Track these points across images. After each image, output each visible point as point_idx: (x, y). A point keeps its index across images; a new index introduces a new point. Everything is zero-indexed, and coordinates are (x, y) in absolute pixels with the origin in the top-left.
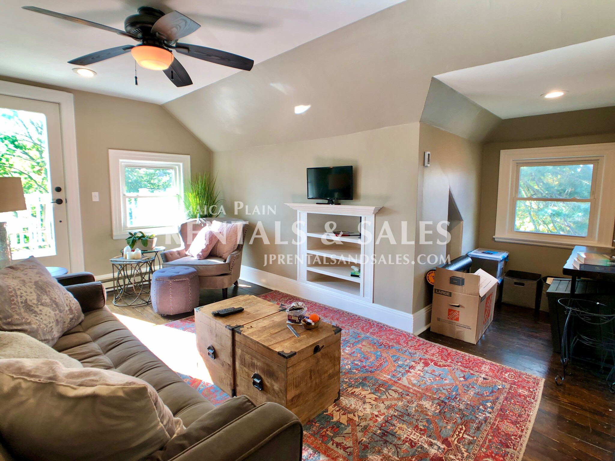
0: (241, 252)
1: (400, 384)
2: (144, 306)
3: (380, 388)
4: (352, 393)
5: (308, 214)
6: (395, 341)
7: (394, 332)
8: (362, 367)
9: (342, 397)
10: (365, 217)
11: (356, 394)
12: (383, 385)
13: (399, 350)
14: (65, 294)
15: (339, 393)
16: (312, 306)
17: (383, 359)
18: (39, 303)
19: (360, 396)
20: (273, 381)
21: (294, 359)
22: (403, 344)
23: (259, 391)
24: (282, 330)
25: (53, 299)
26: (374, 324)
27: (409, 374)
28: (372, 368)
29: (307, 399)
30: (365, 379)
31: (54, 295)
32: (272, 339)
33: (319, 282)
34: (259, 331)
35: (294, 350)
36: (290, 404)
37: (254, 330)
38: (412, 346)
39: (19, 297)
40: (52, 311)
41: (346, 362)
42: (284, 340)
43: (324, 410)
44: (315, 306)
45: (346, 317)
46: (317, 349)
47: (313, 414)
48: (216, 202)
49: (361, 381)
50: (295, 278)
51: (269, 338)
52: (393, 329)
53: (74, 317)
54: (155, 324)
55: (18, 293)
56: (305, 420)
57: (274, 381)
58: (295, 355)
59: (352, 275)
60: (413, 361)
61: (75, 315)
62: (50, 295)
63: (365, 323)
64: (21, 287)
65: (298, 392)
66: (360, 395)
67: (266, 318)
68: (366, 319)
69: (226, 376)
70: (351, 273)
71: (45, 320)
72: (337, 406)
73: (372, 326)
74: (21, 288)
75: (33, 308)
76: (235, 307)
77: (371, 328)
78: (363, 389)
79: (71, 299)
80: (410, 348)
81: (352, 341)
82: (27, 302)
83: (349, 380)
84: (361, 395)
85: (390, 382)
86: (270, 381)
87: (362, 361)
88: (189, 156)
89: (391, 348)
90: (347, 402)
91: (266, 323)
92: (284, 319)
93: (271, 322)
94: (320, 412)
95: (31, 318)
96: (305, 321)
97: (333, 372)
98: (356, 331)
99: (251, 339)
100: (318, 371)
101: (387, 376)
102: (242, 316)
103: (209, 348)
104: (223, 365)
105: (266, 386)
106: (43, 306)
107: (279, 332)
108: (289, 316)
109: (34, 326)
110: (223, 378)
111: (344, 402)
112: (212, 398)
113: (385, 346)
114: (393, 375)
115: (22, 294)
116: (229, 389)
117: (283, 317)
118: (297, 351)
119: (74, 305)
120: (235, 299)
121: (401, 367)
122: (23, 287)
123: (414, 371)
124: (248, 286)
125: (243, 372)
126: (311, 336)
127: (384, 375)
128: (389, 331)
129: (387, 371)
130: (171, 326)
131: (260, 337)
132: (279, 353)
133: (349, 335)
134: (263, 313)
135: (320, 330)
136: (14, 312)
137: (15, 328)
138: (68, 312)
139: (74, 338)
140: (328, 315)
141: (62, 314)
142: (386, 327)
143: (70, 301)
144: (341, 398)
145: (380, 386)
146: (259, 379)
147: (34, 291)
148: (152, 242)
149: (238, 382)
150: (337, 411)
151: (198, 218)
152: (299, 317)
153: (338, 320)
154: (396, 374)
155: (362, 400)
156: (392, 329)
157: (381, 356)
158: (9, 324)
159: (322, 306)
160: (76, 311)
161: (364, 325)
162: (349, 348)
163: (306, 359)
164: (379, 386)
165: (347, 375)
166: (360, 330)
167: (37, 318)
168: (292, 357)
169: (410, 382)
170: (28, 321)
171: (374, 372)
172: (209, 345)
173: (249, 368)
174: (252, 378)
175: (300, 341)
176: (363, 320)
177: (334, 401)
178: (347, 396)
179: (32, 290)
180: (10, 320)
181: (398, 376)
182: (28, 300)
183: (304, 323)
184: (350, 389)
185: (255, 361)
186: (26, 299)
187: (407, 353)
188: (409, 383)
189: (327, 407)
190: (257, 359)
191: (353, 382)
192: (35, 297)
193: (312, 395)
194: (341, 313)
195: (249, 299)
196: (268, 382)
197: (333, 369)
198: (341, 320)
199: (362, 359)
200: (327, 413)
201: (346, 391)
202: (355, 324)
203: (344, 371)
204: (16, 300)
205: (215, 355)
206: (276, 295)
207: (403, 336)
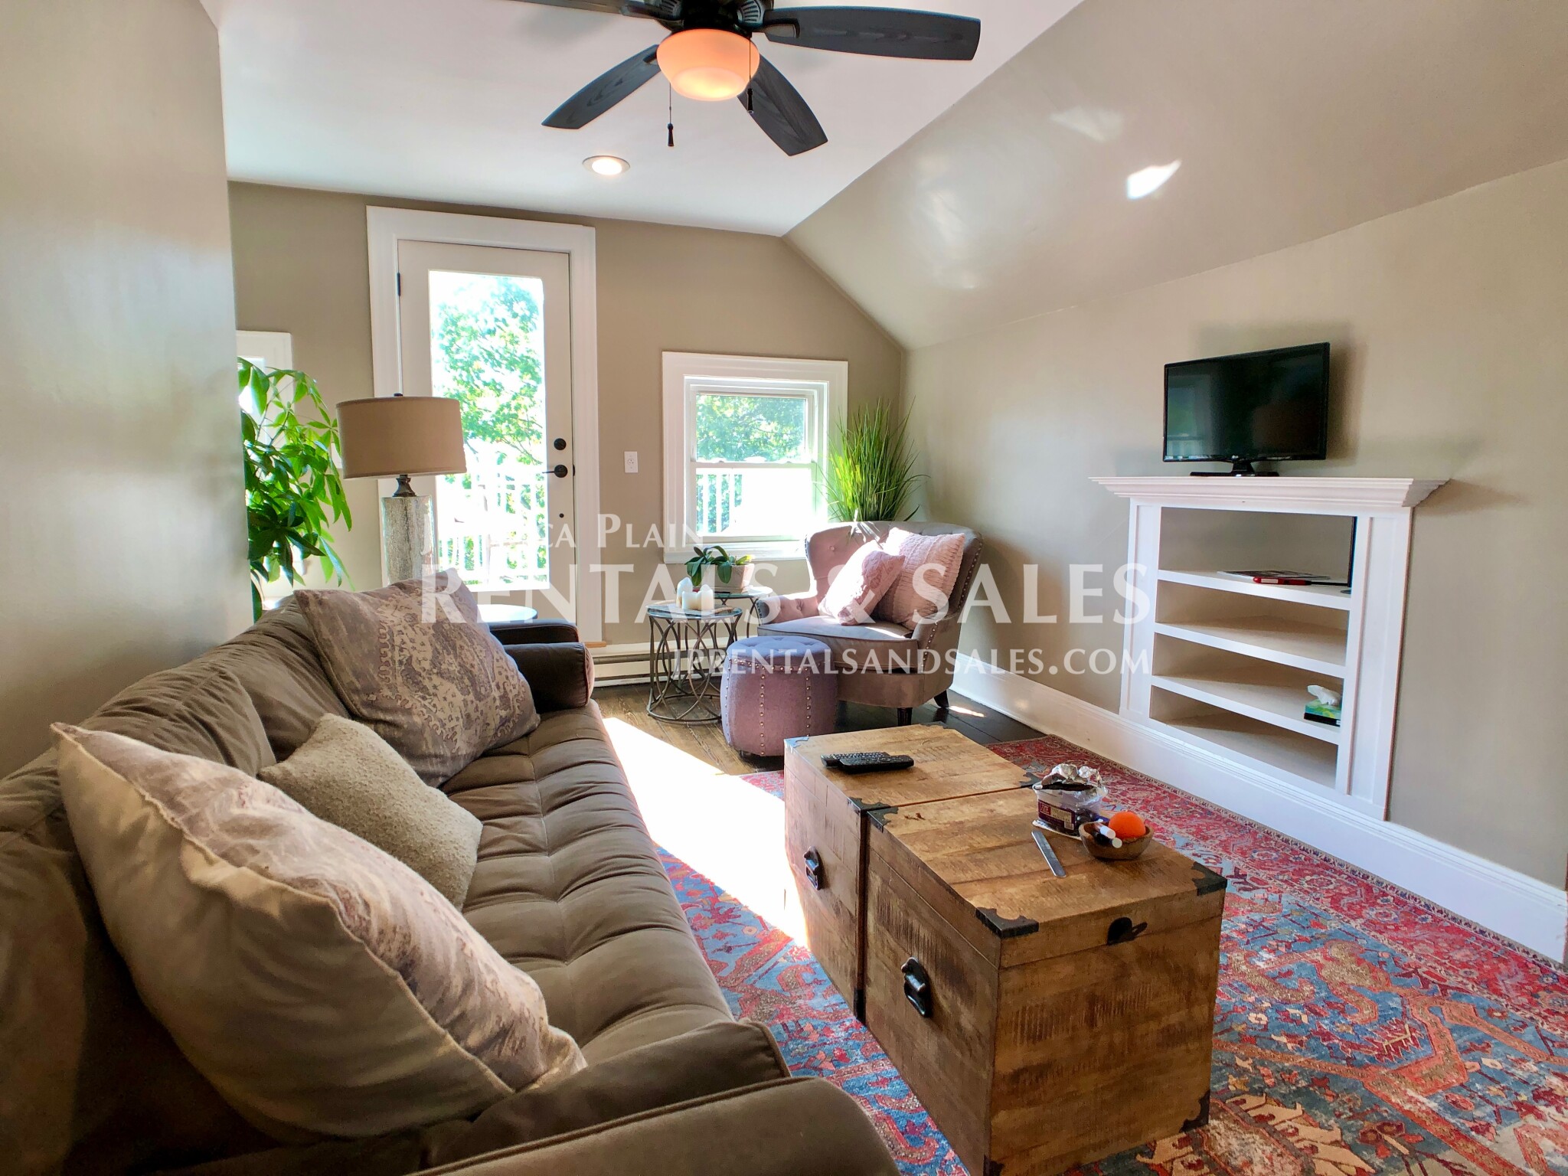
0: (956, 614)
1: (1484, 1150)
2: (709, 725)
3: (1386, 1137)
4: (1261, 1119)
5: (1163, 508)
6: (1475, 974)
7: (1472, 940)
8: (1317, 1033)
9: (1218, 1118)
10: (1372, 519)
11: (1278, 1128)
12: (1399, 1128)
13: (1490, 1012)
14: (498, 660)
15: (1204, 1101)
16: (1162, 799)
17: (1411, 1029)
18: (435, 671)
19: (1292, 1139)
20: (959, 998)
21: (1028, 945)
22: (1512, 994)
23: (919, 1015)
24: (1010, 845)
25: (468, 666)
26: (1385, 894)
27: (1531, 1119)
28: (1358, 1047)
29: (1071, 1088)
30: (1322, 1081)
31: (471, 658)
32: (971, 865)
33: (1192, 728)
34: (938, 832)
35: (1031, 916)
36: (1004, 1088)
37: (923, 828)
38: (1558, 1013)
39: (397, 648)
40: (458, 693)
41: (1252, 999)
42: (1009, 877)
43: (1141, 1142)
44: (1171, 799)
45: (1276, 851)
46: (1120, 929)
47: (1096, 1147)
48: (905, 479)
49: (1303, 1083)
50: (1115, 708)
51: (964, 860)
52: (1467, 928)
53: (512, 715)
54: (720, 771)
55: (397, 640)
56: (1062, 1158)
57: (961, 998)
58: (1031, 932)
59: (1309, 717)
60: (1556, 1074)
61: (514, 712)
62: (463, 656)
63: (1346, 884)
64: (405, 628)
65: (1037, 1057)
66: (1292, 1135)
67: (973, 800)
68: (1353, 872)
69: (844, 946)
70: (1307, 708)
71: (442, 710)
72: (1190, 1149)
73: (1376, 898)
74: (404, 631)
75: (420, 679)
76: (891, 754)
77: (1374, 905)
78: (1309, 1119)
79: (509, 674)
80: (1545, 1018)
81: (1293, 933)
82: (410, 664)
83: (1255, 1067)
84: (1295, 1139)
85: (1436, 1129)
86: (950, 994)
87: (1316, 1013)
88: (846, 364)
89: (1454, 996)
90: (1235, 1144)
91: (968, 813)
92: (1027, 810)
93: (985, 815)
94: (1124, 1146)
95: (414, 701)
96: (1092, 830)
97: (1181, 1024)
98: (1308, 902)
99: (908, 854)
100: (1121, 1005)
101: (1422, 1099)
102: (902, 782)
103: (808, 856)
104: (837, 912)
105: (940, 1008)
106: (443, 677)
107: (1001, 847)
108: (1041, 804)
109: (417, 719)
110: (838, 948)
111: (1223, 1143)
112: (800, 997)
113: (1425, 983)
114: (1454, 1102)
115: (404, 643)
116: (849, 986)
117: (1027, 806)
118: (1041, 920)
119: (514, 688)
120: (899, 733)
121: (1491, 1079)
122: (410, 628)
123: (1558, 1117)
124: (975, 714)
125: (883, 947)
126: (1106, 883)
127: (1411, 1093)
128: (1447, 929)
129: (1424, 1077)
130: (756, 782)
131: (936, 851)
132: (979, 914)
133: (1280, 911)
134: (966, 783)
135: (1146, 869)
136: (383, 680)
137: (381, 716)
138: (498, 703)
139: (499, 766)
140: (1211, 832)
141: (481, 705)
142: (1439, 915)
143: (507, 678)
144: (1213, 1122)
145: (1386, 1128)
146: (920, 981)
147: (430, 641)
148: (741, 574)
149: (872, 973)
150: (1191, 1166)
151: (855, 520)
152: (1074, 815)
153: (1243, 853)
154: (1465, 1101)
155: (1297, 1157)
156: (1462, 926)
157: (1404, 1014)
158: (371, 705)
159: (1194, 801)
160: (516, 705)
161: (1344, 889)
162: (1271, 956)
163: (1076, 955)
164: (1381, 1128)
165: (1249, 1045)
166: (1327, 903)
167: (426, 703)
168: (1023, 937)
169: (1533, 1153)
170: (407, 706)
171: (1364, 1067)
172: (810, 848)
173: (897, 938)
174: (904, 970)
175: (1061, 890)
176: (1341, 873)
177: (1181, 1124)
178: (1235, 1122)
179: (425, 639)
180: (373, 697)
181: (1478, 1113)
182: (414, 659)
183: (1087, 835)
184: (1252, 1101)
185: (915, 923)
186: (411, 657)
187: (1529, 1033)
188: (1527, 1158)
189: (1151, 1136)
190: (921, 918)
191: (1269, 1076)
192: (429, 655)
193: (1089, 1082)
194: (1260, 834)
195: (940, 738)
196: (945, 996)
197: (1183, 1013)
198: (1255, 856)
199: (1321, 1004)
200: (1146, 1160)
201: (1237, 1103)
202: (1308, 878)
203: (1240, 1029)
204: (390, 655)
205: (821, 877)
206: (1051, 749)
207: (1513, 964)
